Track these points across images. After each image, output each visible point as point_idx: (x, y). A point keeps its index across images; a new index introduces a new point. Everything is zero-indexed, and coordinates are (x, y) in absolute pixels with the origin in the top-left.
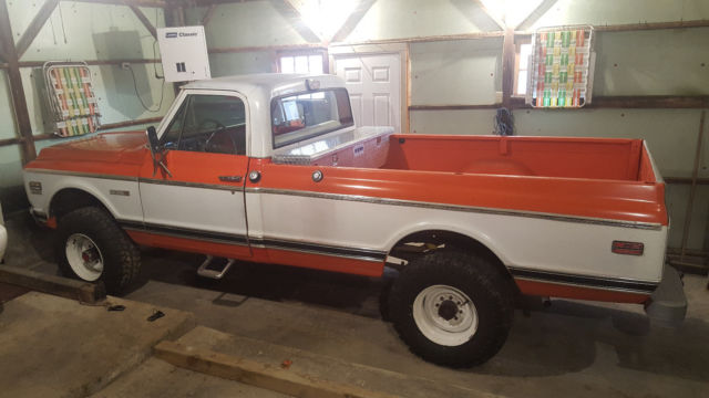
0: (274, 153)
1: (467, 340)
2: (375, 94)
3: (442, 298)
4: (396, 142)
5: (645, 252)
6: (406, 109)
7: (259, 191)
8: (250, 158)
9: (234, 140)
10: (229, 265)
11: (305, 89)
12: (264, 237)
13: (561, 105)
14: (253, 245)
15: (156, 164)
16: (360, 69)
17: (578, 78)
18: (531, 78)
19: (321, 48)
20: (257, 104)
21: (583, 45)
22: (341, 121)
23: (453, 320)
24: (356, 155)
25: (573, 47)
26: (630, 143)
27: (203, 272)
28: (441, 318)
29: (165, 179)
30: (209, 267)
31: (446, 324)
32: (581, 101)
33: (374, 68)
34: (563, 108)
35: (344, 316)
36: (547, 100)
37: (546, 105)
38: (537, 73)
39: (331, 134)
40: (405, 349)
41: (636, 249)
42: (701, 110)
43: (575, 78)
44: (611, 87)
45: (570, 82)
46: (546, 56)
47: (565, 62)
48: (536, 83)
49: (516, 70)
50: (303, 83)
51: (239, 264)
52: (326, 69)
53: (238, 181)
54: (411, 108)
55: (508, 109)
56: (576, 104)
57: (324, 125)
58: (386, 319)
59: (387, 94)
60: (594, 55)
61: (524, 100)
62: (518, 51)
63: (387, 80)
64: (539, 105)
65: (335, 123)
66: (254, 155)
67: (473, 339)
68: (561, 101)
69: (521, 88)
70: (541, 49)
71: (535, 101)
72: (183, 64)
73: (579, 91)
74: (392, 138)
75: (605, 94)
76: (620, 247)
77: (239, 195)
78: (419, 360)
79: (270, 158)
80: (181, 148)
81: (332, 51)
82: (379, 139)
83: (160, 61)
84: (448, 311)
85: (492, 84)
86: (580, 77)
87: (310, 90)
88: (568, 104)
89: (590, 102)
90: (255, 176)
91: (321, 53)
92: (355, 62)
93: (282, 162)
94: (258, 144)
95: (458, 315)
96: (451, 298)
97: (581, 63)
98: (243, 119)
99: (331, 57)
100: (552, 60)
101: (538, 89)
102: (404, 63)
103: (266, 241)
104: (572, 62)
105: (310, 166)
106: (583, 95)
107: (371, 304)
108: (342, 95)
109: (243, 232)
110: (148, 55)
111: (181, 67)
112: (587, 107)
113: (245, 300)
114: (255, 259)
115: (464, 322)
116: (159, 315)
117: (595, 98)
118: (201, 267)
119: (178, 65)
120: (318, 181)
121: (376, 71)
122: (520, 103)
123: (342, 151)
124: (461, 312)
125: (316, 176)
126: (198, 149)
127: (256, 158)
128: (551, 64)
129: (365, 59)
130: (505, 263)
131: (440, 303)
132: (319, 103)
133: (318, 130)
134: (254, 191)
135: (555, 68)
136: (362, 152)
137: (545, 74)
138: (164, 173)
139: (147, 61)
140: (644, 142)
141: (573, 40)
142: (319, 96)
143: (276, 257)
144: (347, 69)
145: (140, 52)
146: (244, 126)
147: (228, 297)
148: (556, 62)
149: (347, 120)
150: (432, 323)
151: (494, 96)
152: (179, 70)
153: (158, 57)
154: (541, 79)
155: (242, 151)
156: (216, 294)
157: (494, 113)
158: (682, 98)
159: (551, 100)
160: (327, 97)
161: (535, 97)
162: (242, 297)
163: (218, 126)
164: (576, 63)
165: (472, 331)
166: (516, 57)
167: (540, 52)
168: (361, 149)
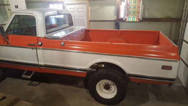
0: (47, 35)
1: (114, 97)
2: (79, 16)
3: (105, 83)
4: (87, 31)
5: (172, 69)
6: (89, 21)
7: (43, 49)
8: (38, 37)
9: (32, 30)
10: (33, 73)
11: (57, 14)
12: (45, 65)
13: (133, 20)
14: (40, 67)
15: (5, 40)
16: (74, 8)
17: (138, 12)
18: (125, 12)
19: (62, 2)
20: (40, 18)
21: (140, 3)
22: (69, 24)
23: (109, 90)
24: (75, 36)
25: (137, 3)
26: (156, 32)
27: (24, 76)
28: (105, 89)
29: (8, 45)
30: (26, 74)
31: (106, 91)
32: (139, 19)
33: (78, 8)
34: (134, 22)
35: (73, 88)
36: (129, 19)
37: (129, 21)
38: (127, 11)
39: (66, 29)
40: (93, 99)
41: (170, 68)
42: (171, 22)
43: (137, 13)
44: (147, 16)
45: (136, 14)
46: (129, 6)
47: (135, 8)
48: (126, 14)
49: (120, 10)
50: (56, 12)
51: (36, 72)
52: (64, 8)
53: (34, 45)
54: (90, 21)
55: (118, 22)
56: (138, 20)
57: (64, 26)
58: (86, 88)
59: (83, 17)
60: (143, 6)
61: (123, 19)
62: (121, 4)
63: (83, 12)
64: (127, 20)
65: (67, 25)
66: (39, 36)
68: (133, 19)
69: (122, 15)
70: (128, 4)
71: (126, 19)
72: (17, 6)
73: (139, 16)
74: (86, 30)
75: (145, 17)
76: (164, 67)
77: (35, 50)
78: (98, 103)
79: (46, 37)
80: (14, 33)
81: (65, 3)
82: (82, 30)
83: (9, 5)
84: (107, 87)
85: (114, 14)
86: (139, 12)
87: (59, 14)
88: (135, 20)
89: (141, 19)
90: (40, 44)
92: (73, 6)
93: (50, 39)
94: (41, 32)
95: (110, 88)
96: (108, 83)
97: (139, 8)
98: (35, 24)
99: (65, 5)
100: (131, 7)
101: (127, 16)
102: (88, 7)
103: (46, 66)
104: (136, 8)
105: (60, 40)
106: (140, 18)
107: (81, 83)
108: (70, 16)
109: (37, 63)
110: (6, 3)
111: (17, 7)
112: (141, 21)
114: (42, 71)
115: (112, 90)
116: (4, 98)
117: (143, 19)
118: (23, 75)
119: (16, 6)
120: (63, 45)
121: (79, 9)
122: (122, 20)
123: (70, 35)
124: (111, 87)
125: (62, 43)
126: (20, 34)
127: (41, 37)
128: (131, 8)
129: (75, 5)
130: (127, 73)
131: (104, 84)
132: (62, 19)
133: (62, 27)
134: (40, 49)
135: (132, 9)
136: (77, 35)
137: (129, 11)
138: (8, 43)
139: (6, 5)
140: (160, 32)
141: (137, 1)
142: (62, 16)
143: (49, 71)
144: (70, 8)
145: (3, 2)
146: (36, 26)
147: (34, 83)
148: (132, 7)
149: (71, 24)
150: (102, 91)
151: (114, 18)
152: (16, 8)
154: (128, 13)
155: (36, 35)
156: (30, 82)
157: (114, 23)
158: (166, 19)
159: (130, 19)
160: (64, 17)
161: (126, 18)
162: (39, 83)
163: (27, 26)
164: (138, 8)
165: (115, 94)
166: (120, 6)
167: (127, 5)
168: (77, 34)
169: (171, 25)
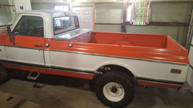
0: (55, 37)
1: (121, 100)
2: (85, 19)
3: (112, 86)
4: (93, 34)
5: (182, 72)
6: (94, 24)
7: (49, 50)
8: (45, 38)
9: (40, 32)
10: (38, 75)
11: (64, 15)
12: (51, 66)
13: (140, 24)
14: (47, 69)
15: (11, 40)
16: (80, 11)
17: (145, 16)
20: (48, 20)
21: (147, 7)
22: (76, 26)
23: (116, 93)
24: (82, 38)
25: (144, 7)
26: (163, 36)
28: (112, 92)
29: (14, 45)
30: (31, 76)
31: (113, 94)
32: (146, 23)
33: (84, 11)
34: (141, 25)
35: (79, 90)
36: (136, 23)
37: (136, 24)
38: (133, 14)
39: (71, 31)
40: (99, 102)
41: (179, 72)
42: (178, 27)
43: (144, 16)
44: (154, 20)
45: (143, 17)
46: (136, 9)
47: (142, 11)
48: (133, 17)
49: (127, 13)
50: (64, 13)
51: (41, 74)
52: (69, 10)
53: (41, 46)
54: (96, 24)
55: (125, 25)
56: (144, 24)
58: (92, 91)
59: (89, 19)
60: (150, 9)
61: (129, 22)
62: (128, 8)
63: (88, 15)
64: (134, 24)
65: (73, 27)
66: (47, 37)
67: (123, 99)
68: (140, 23)
69: (129, 19)
70: (135, 7)
71: (133, 23)
72: (22, 7)
73: (146, 20)
74: (92, 32)
75: (152, 21)
76: (173, 71)
77: (41, 51)
78: (104, 106)
79: (53, 38)
80: (20, 34)
81: (71, 5)
82: (88, 33)
83: (14, 6)
84: (114, 90)
85: (120, 17)
86: (146, 16)
87: (66, 16)
88: (142, 24)
89: (148, 23)
90: (47, 45)
91: (68, 5)
92: (79, 9)
93: (57, 40)
94: (48, 34)
95: (117, 91)
96: (115, 86)
97: (146, 12)
98: (43, 25)
99: (71, 7)
100: (138, 11)
101: (134, 19)
102: (94, 10)
103: (52, 67)
104: (144, 11)
105: (68, 42)
106: (147, 21)
107: (87, 86)
108: (76, 18)
109: (43, 64)
110: (10, 3)
111: (22, 8)
112: (148, 25)
113: (44, 85)
114: (48, 73)
115: (120, 93)
116: (11, 98)
117: (150, 23)
118: (28, 76)
120: (70, 47)
121: (85, 12)
122: (128, 23)
123: (76, 37)
124: (118, 90)
125: (70, 45)
126: (26, 35)
127: (48, 39)
128: (138, 12)
129: (82, 8)
130: (135, 75)
131: (111, 87)
132: (68, 21)
133: (69, 29)
134: (47, 50)
135: (139, 13)
136: (84, 37)
137: (136, 15)
138: (14, 43)
139: (10, 6)
140: (168, 36)
141: (144, 5)
142: (67, 18)
143: (55, 73)
144: (76, 11)
145: (8, 2)
146: (43, 27)
147: (39, 84)
148: (139, 11)
149: (77, 26)
150: (108, 93)
151: (121, 21)
152: (21, 9)
153: (13, 5)
154: (135, 16)
155: (43, 36)
157: (120, 26)
158: (174, 23)
159: (137, 22)
160: (70, 19)
161: (133, 21)
162: (43, 84)
163: (34, 27)
164: (145, 12)
165: (122, 97)
166: (127, 9)
167: (135, 8)
168: (83, 36)
169: (179, 30)
